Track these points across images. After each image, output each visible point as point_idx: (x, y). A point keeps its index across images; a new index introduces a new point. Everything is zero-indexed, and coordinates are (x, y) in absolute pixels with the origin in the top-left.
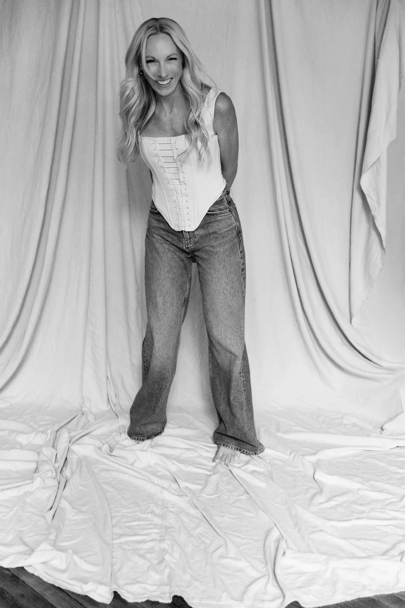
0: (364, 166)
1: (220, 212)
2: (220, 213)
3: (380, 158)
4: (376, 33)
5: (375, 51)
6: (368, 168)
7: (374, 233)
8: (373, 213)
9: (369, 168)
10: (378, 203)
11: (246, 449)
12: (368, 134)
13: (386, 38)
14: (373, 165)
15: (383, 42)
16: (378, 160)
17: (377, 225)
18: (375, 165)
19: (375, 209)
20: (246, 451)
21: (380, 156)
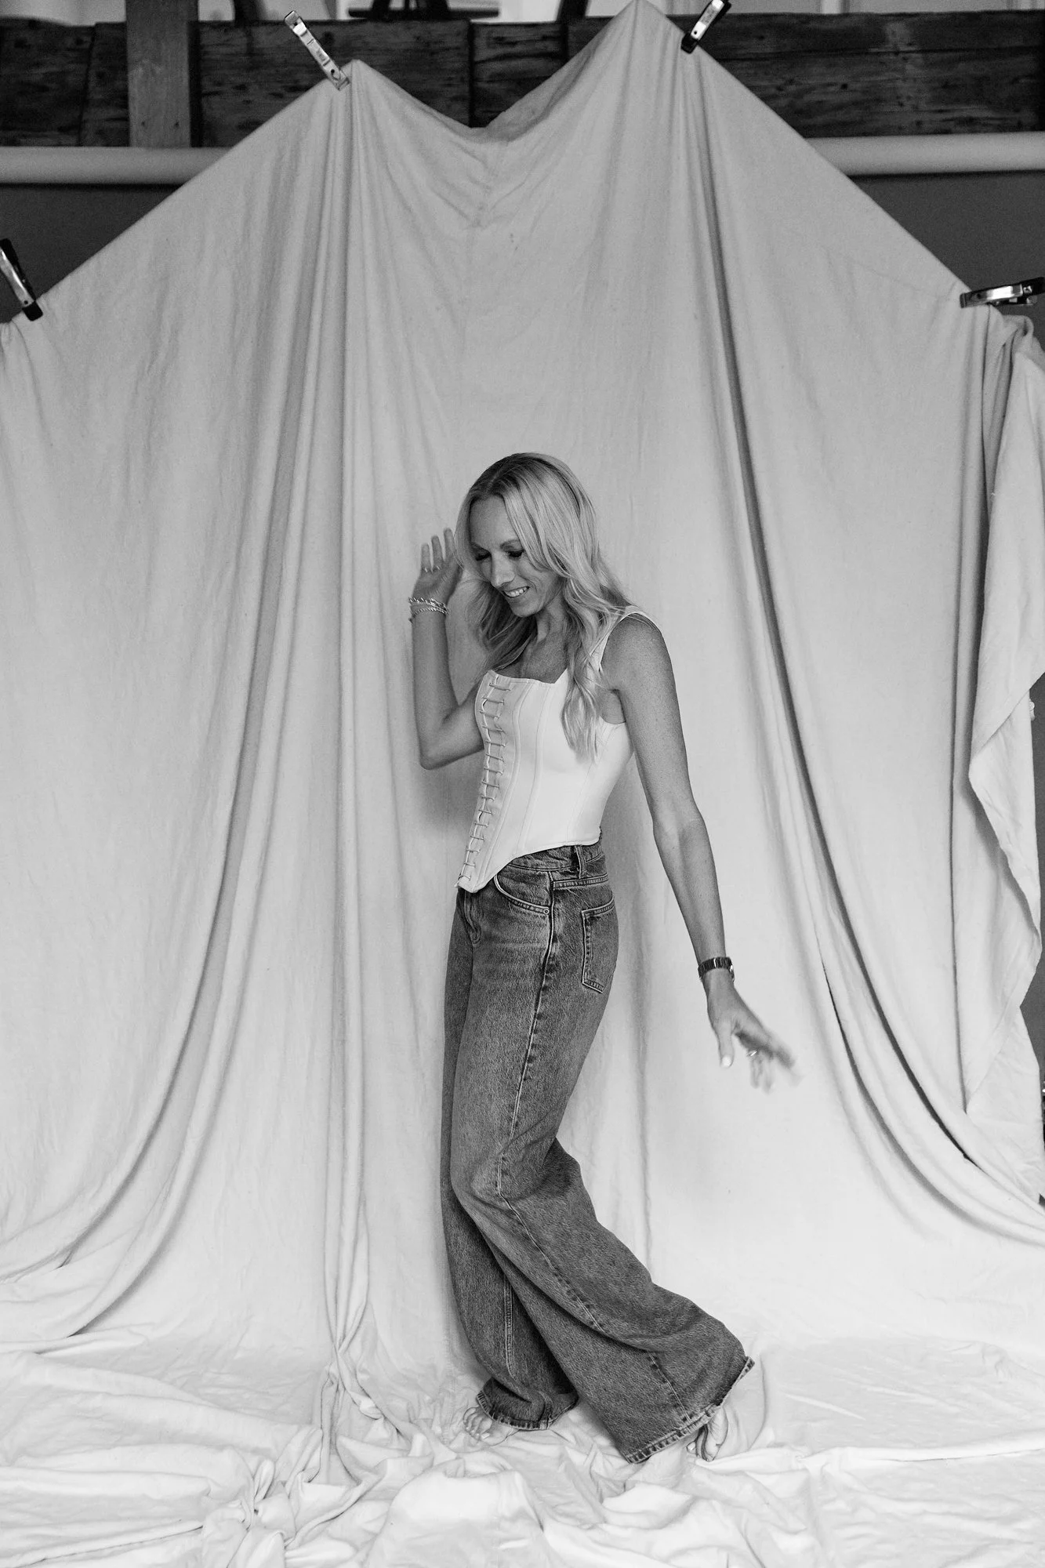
0: (975, 737)
1: (521, 901)
2: (519, 902)
3: (1012, 716)
4: (986, 433)
5: (984, 472)
6: (985, 742)
7: (1008, 894)
8: (1004, 845)
9: (988, 742)
10: (1015, 821)
11: (653, 1439)
12: (980, 662)
13: (1007, 444)
14: (996, 733)
15: (1001, 452)
16: (1008, 722)
17: (1015, 873)
18: (1000, 734)
19: (1008, 836)
20: (656, 1442)
21: (1012, 712)
